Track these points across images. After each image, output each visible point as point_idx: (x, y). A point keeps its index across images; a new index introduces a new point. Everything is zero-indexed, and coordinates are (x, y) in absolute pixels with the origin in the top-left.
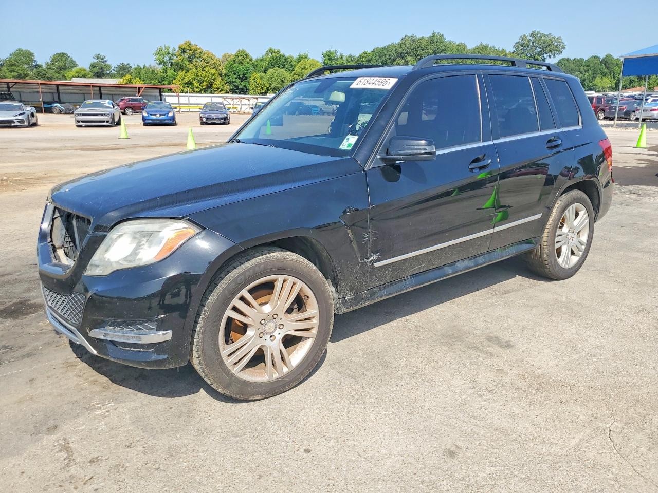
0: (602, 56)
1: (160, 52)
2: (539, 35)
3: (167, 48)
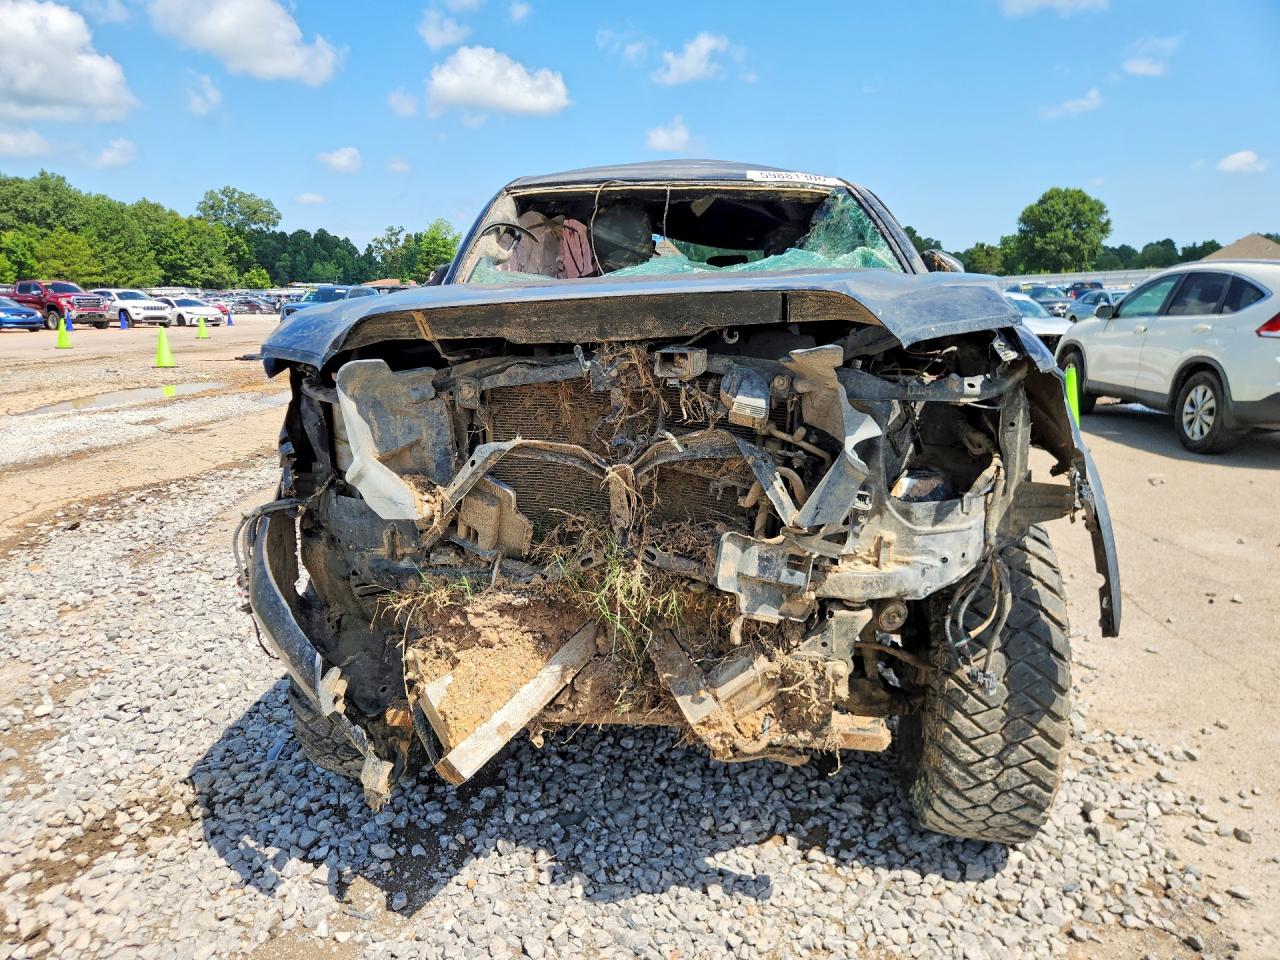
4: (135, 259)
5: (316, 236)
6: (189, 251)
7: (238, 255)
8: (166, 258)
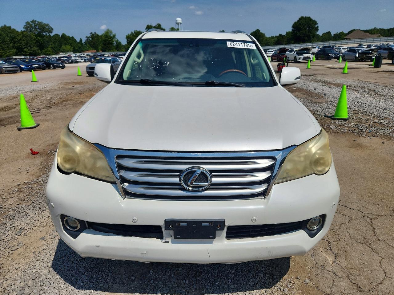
4: (6, 46)
5: (62, 36)
6: (23, 43)
7: (40, 44)
8: (16, 45)
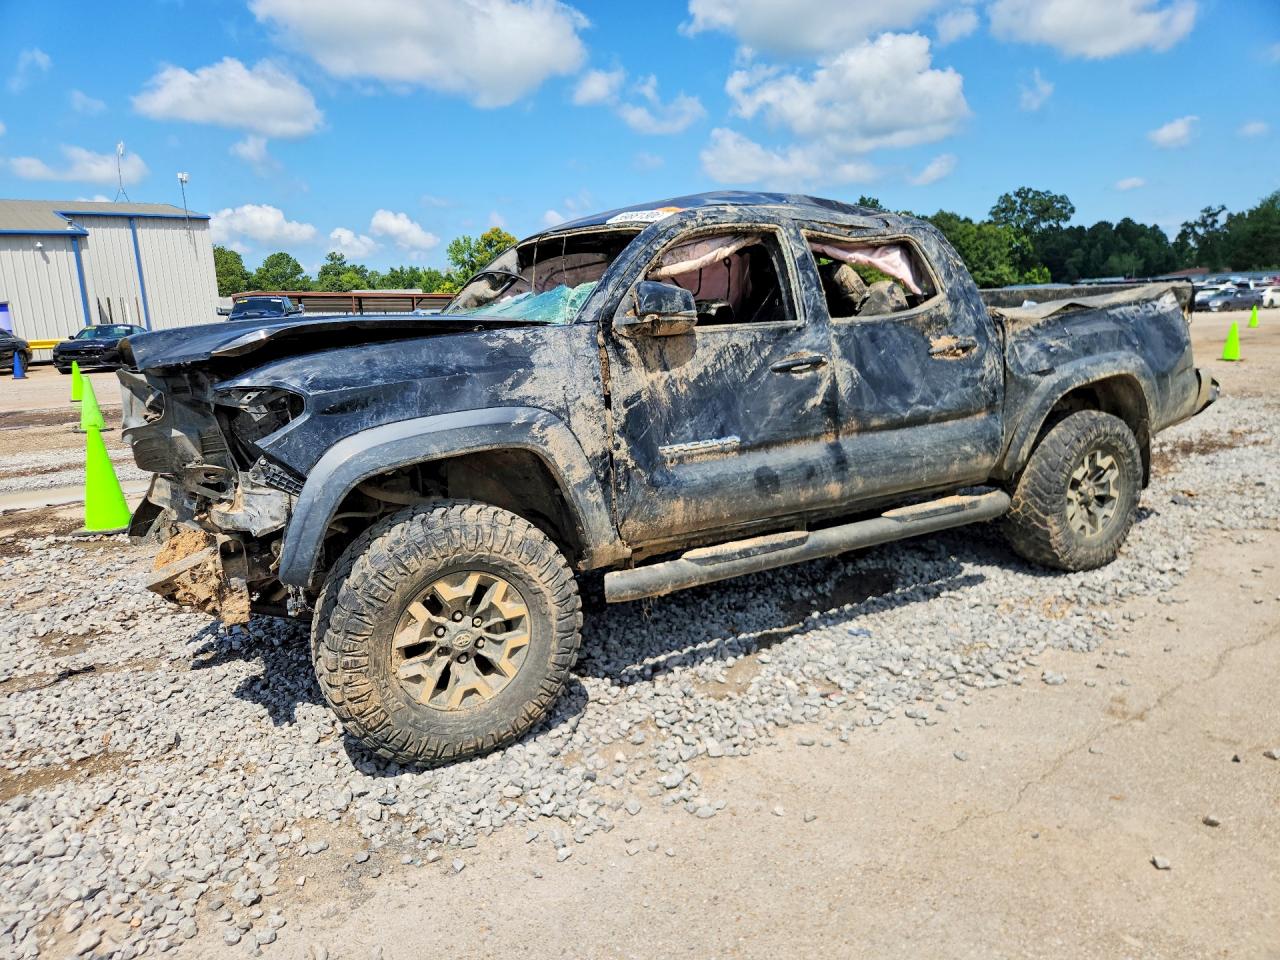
0: (1115, 221)
1: (456, 249)
2: (1030, 195)
3: (467, 241)
